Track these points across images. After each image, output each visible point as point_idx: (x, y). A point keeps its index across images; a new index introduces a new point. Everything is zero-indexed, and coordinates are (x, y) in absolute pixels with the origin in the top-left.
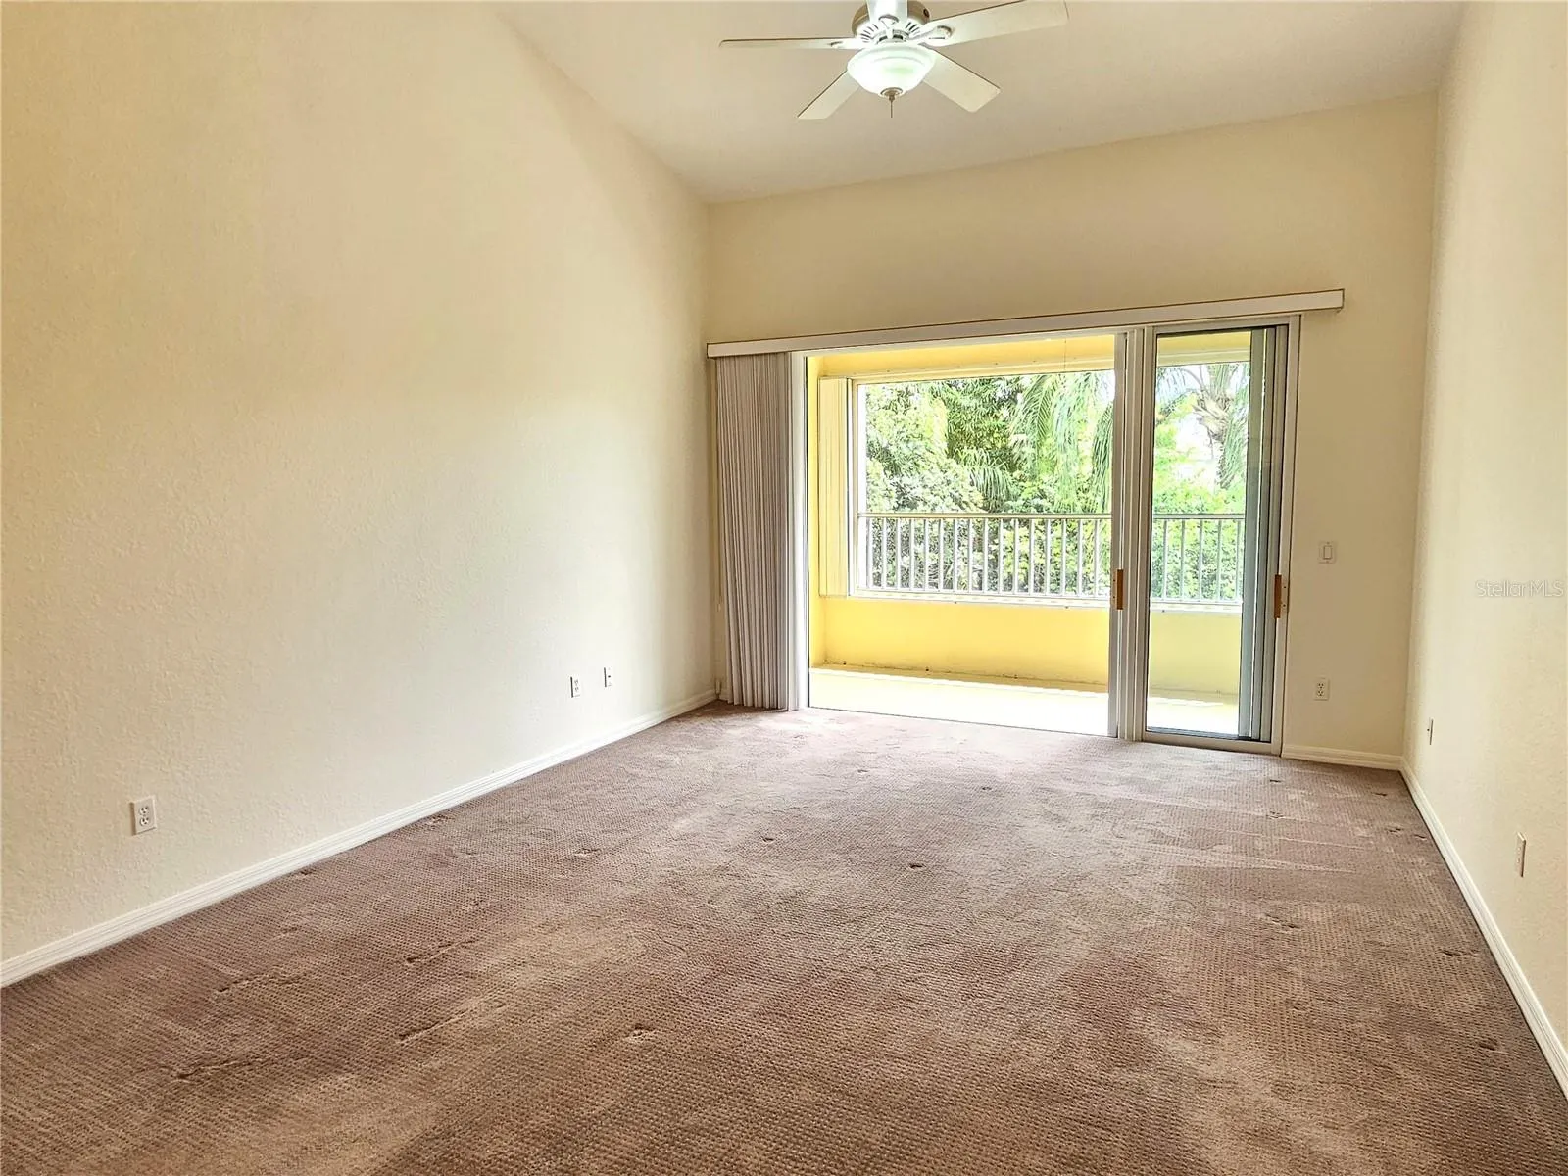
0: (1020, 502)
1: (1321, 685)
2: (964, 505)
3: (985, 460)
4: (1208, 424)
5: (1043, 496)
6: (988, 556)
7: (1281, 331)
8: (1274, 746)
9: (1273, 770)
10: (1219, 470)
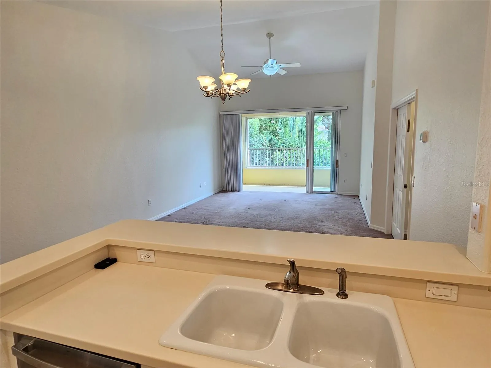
0: (278, 145)
1: (345, 180)
2: (264, 146)
3: (269, 134)
4: (325, 125)
5: (284, 143)
6: (271, 159)
7: (337, 113)
8: (337, 193)
9: (336, 196)
10: (328, 137)
